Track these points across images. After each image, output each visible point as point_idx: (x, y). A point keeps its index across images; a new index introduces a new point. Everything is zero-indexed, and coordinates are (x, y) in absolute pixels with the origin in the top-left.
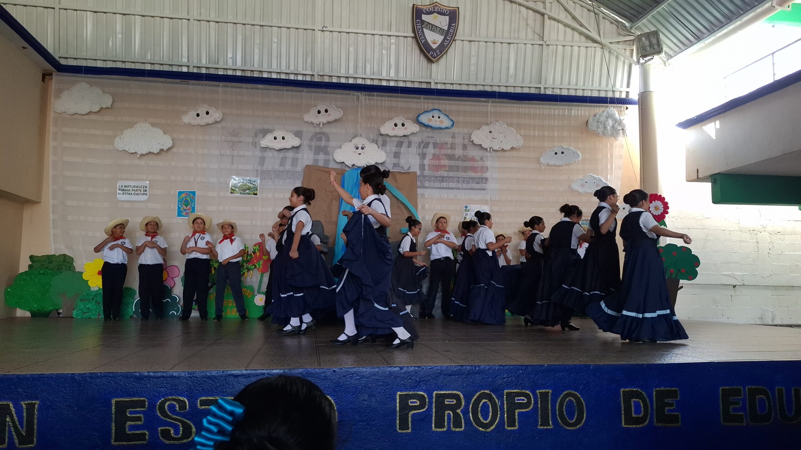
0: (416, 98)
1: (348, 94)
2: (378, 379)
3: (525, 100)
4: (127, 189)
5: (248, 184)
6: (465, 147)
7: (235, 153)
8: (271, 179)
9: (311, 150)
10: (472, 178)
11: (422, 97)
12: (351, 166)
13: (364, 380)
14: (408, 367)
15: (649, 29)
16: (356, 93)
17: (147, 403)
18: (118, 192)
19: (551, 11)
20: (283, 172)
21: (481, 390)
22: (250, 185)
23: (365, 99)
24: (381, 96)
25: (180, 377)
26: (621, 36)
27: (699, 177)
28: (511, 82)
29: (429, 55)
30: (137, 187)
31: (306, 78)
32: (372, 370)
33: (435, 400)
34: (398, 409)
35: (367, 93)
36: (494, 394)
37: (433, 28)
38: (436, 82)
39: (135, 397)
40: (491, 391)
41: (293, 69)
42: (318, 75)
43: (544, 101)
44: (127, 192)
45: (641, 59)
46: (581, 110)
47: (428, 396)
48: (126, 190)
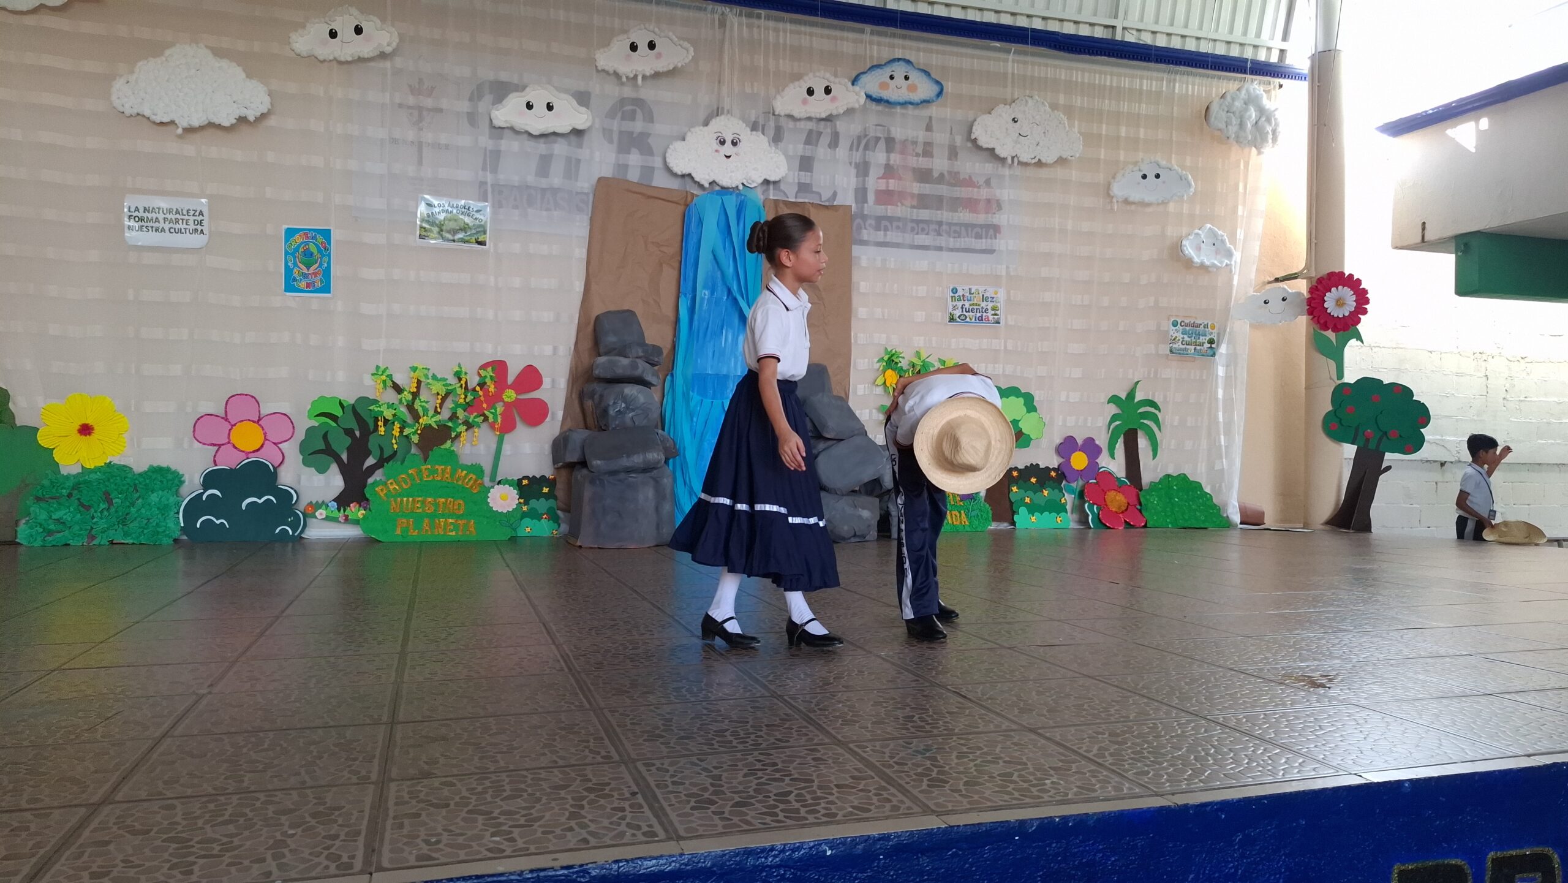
0: (851, 29)
1: (699, 9)
3: (1085, 53)
4: (150, 216)
5: (462, 217)
6: (953, 153)
7: (428, 136)
8: (516, 207)
9: (611, 141)
10: (967, 226)
11: (866, 26)
12: (707, 185)
16: (720, 8)
18: (127, 223)
20: (544, 190)
22: (467, 220)
24: (777, 20)
27: (1426, 240)
30: (177, 212)
35: (745, 10)
43: (1121, 57)
44: (151, 224)
46: (1193, 85)
48: (149, 220)
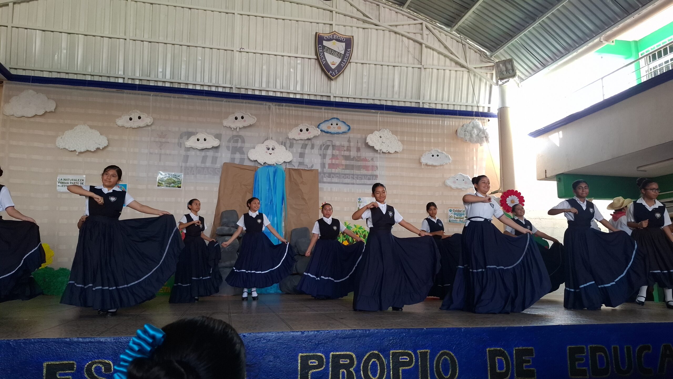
0: (318, 109)
1: (261, 104)
2: (282, 343)
4: (66, 182)
5: (173, 178)
6: (358, 150)
7: (163, 152)
8: (193, 174)
9: (229, 150)
10: (364, 175)
11: (323, 107)
12: (263, 164)
13: (270, 343)
14: (308, 331)
15: (505, 57)
16: (268, 103)
17: (75, 366)
18: (58, 184)
19: (428, 41)
20: (203, 168)
21: (371, 350)
23: (276, 109)
24: (289, 106)
25: (106, 342)
26: (483, 63)
27: (547, 176)
28: (396, 97)
29: (329, 74)
30: (75, 180)
31: (225, 90)
32: (278, 334)
33: (332, 360)
34: (299, 368)
35: (277, 104)
36: (381, 354)
37: (332, 52)
38: (334, 96)
39: (65, 360)
40: (379, 352)
41: (215, 83)
42: (236, 88)
43: (422, 113)
44: (66, 184)
45: (499, 81)
46: (452, 122)
47: (325, 357)
48: (65, 183)
